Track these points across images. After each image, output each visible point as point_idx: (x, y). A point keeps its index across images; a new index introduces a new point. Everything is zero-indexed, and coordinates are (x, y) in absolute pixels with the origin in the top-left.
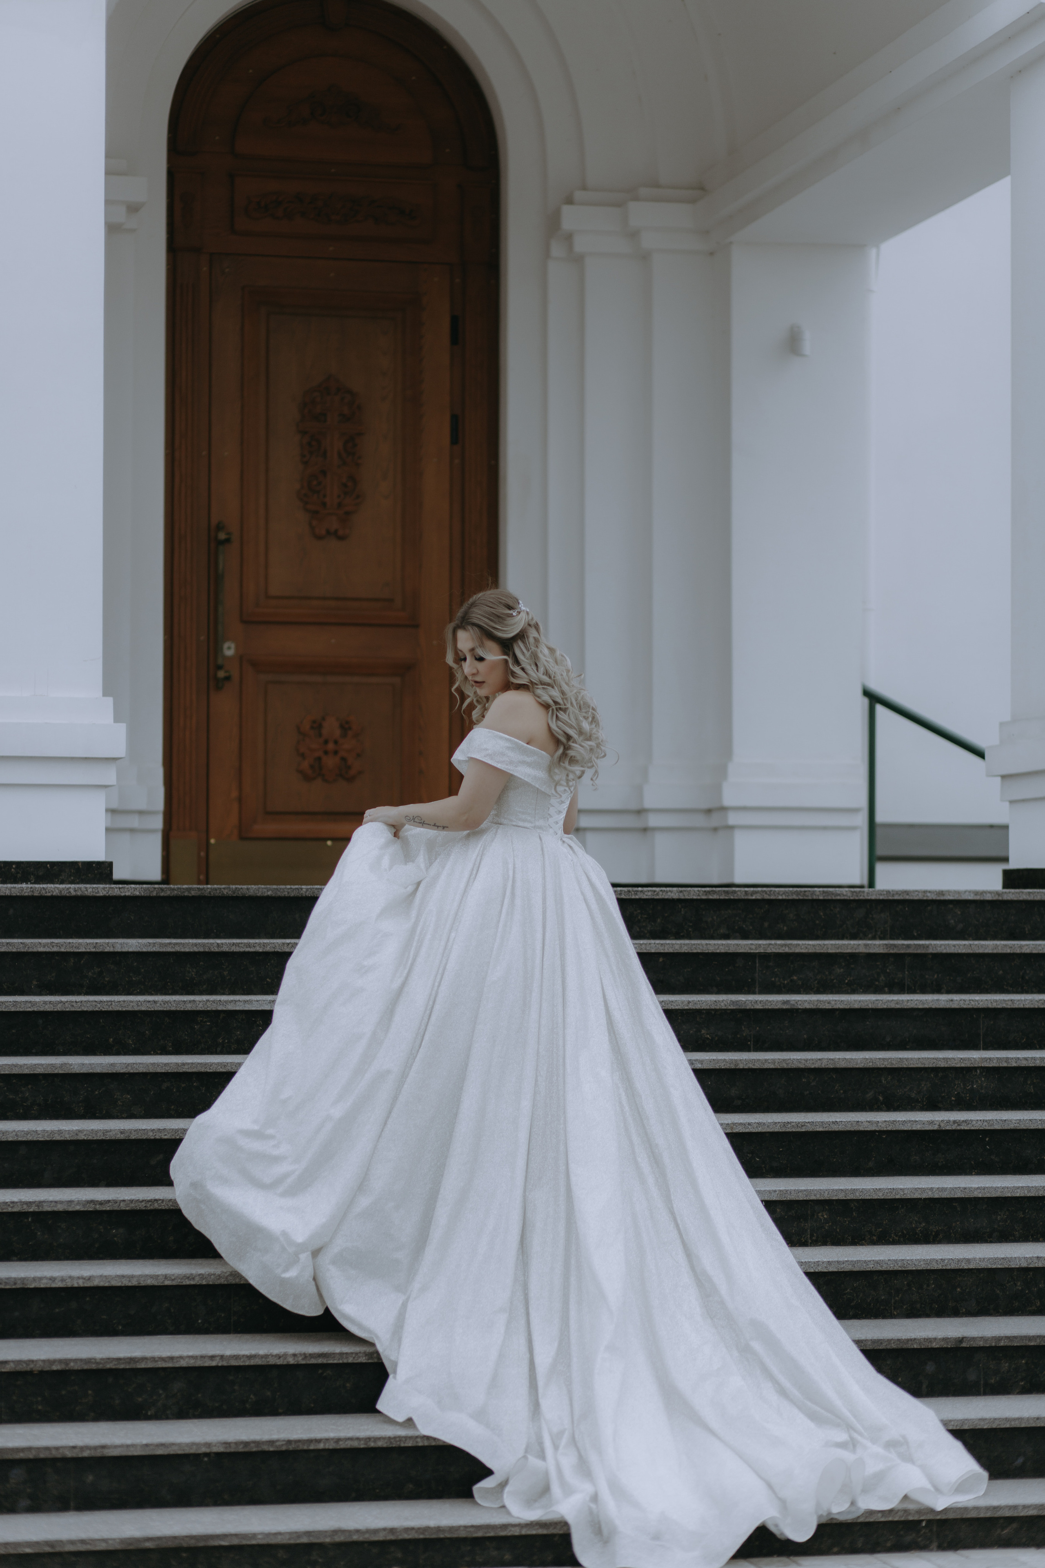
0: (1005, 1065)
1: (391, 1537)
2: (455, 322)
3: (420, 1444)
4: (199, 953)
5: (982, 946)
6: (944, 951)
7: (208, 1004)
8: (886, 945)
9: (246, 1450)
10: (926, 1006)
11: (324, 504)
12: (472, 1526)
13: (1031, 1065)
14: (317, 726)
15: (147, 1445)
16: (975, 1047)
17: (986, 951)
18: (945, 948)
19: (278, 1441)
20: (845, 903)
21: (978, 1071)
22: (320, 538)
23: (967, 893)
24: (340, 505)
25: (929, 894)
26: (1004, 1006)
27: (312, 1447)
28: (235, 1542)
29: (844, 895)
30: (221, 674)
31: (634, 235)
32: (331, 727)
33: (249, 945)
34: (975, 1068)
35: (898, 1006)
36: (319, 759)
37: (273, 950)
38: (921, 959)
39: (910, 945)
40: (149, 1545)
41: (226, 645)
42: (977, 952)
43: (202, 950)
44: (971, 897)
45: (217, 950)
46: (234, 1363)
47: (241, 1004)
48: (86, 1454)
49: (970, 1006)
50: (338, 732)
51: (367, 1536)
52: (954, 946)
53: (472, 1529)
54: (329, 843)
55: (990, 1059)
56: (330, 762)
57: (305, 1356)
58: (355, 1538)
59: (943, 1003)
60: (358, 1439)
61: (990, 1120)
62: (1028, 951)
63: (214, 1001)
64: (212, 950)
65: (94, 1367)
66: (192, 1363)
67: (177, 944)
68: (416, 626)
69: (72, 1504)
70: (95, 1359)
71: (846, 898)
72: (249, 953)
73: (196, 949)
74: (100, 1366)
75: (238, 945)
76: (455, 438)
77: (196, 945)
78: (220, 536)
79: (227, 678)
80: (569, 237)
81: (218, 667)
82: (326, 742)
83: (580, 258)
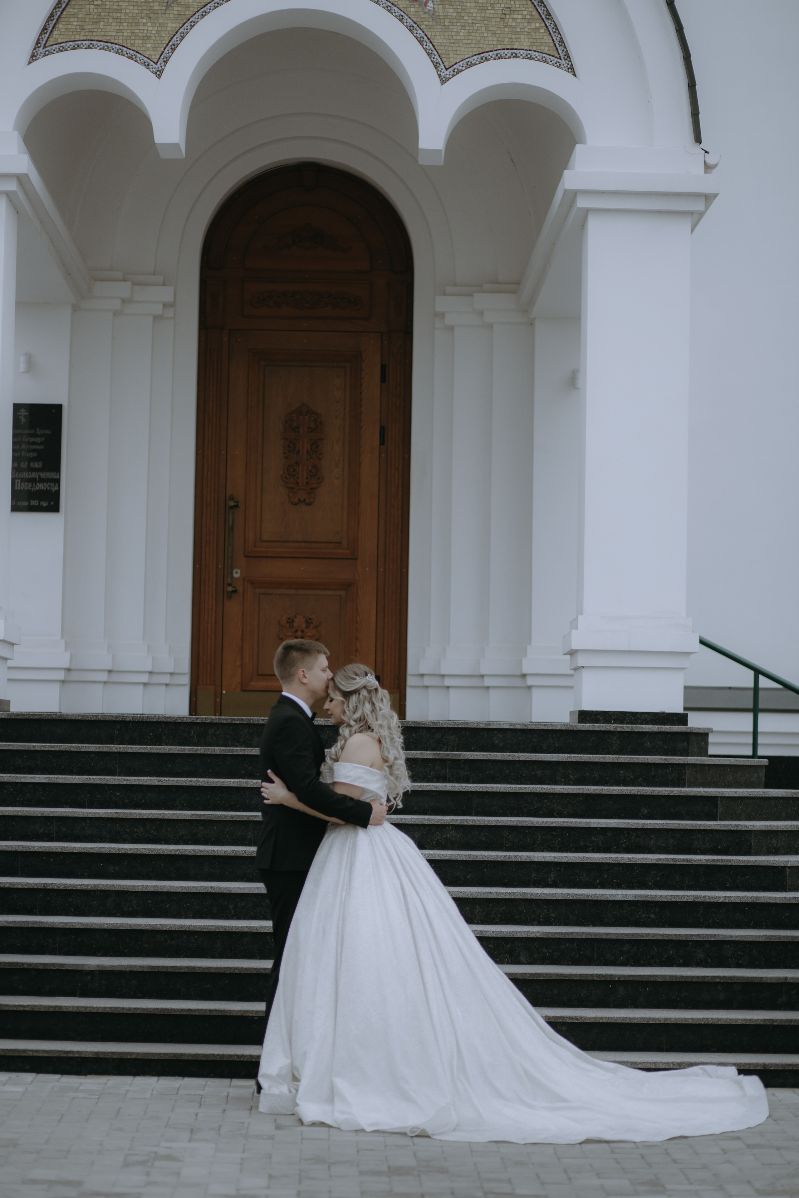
0: (466, 824)
2: (383, 369)
3: (4, 1009)
4: (22, 750)
5: (494, 755)
6: (470, 758)
7: (10, 778)
8: (434, 753)
10: (438, 789)
11: (297, 483)
12: (7, 1050)
13: (482, 824)
14: (290, 621)
17: (497, 759)
18: (471, 756)
20: (429, 729)
21: (451, 827)
22: (295, 504)
23: (505, 724)
24: (307, 483)
25: (480, 725)
26: (487, 790)
29: (427, 725)
30: (230, 589)
31: (481, 313)
32: (300, 622)
33: (51, 747)
34: (449, 825)
35: (421, 789)
37: (65, 750)
38: (457, 762)
39: (449, 754)
41: (234, 571)
42: (491, 759)
43: (24, 749)
44: (508, 727)
45: (32, 749)
47: (29, 779)
49: (466, 790)
50: (304, 625)
52: (477, 755)
53: (6, 1051)
55: (456, 820)
59: (449, 788)
61: (433, 854)
62: (523, 759)
63: (13, 777)
64: (30, 749)
67: (10, 745)
68: (356, 559)
71: (428, 726)
72: (51, 751)
73: (20, 748)
75: (44, 746)
76: (382, 442)
77: (21, 746)
78: (232, 504)
79: (235, 591)
80: (442, 315)
81: (229, 585)
82: (296, 631)
83: (451, 329)
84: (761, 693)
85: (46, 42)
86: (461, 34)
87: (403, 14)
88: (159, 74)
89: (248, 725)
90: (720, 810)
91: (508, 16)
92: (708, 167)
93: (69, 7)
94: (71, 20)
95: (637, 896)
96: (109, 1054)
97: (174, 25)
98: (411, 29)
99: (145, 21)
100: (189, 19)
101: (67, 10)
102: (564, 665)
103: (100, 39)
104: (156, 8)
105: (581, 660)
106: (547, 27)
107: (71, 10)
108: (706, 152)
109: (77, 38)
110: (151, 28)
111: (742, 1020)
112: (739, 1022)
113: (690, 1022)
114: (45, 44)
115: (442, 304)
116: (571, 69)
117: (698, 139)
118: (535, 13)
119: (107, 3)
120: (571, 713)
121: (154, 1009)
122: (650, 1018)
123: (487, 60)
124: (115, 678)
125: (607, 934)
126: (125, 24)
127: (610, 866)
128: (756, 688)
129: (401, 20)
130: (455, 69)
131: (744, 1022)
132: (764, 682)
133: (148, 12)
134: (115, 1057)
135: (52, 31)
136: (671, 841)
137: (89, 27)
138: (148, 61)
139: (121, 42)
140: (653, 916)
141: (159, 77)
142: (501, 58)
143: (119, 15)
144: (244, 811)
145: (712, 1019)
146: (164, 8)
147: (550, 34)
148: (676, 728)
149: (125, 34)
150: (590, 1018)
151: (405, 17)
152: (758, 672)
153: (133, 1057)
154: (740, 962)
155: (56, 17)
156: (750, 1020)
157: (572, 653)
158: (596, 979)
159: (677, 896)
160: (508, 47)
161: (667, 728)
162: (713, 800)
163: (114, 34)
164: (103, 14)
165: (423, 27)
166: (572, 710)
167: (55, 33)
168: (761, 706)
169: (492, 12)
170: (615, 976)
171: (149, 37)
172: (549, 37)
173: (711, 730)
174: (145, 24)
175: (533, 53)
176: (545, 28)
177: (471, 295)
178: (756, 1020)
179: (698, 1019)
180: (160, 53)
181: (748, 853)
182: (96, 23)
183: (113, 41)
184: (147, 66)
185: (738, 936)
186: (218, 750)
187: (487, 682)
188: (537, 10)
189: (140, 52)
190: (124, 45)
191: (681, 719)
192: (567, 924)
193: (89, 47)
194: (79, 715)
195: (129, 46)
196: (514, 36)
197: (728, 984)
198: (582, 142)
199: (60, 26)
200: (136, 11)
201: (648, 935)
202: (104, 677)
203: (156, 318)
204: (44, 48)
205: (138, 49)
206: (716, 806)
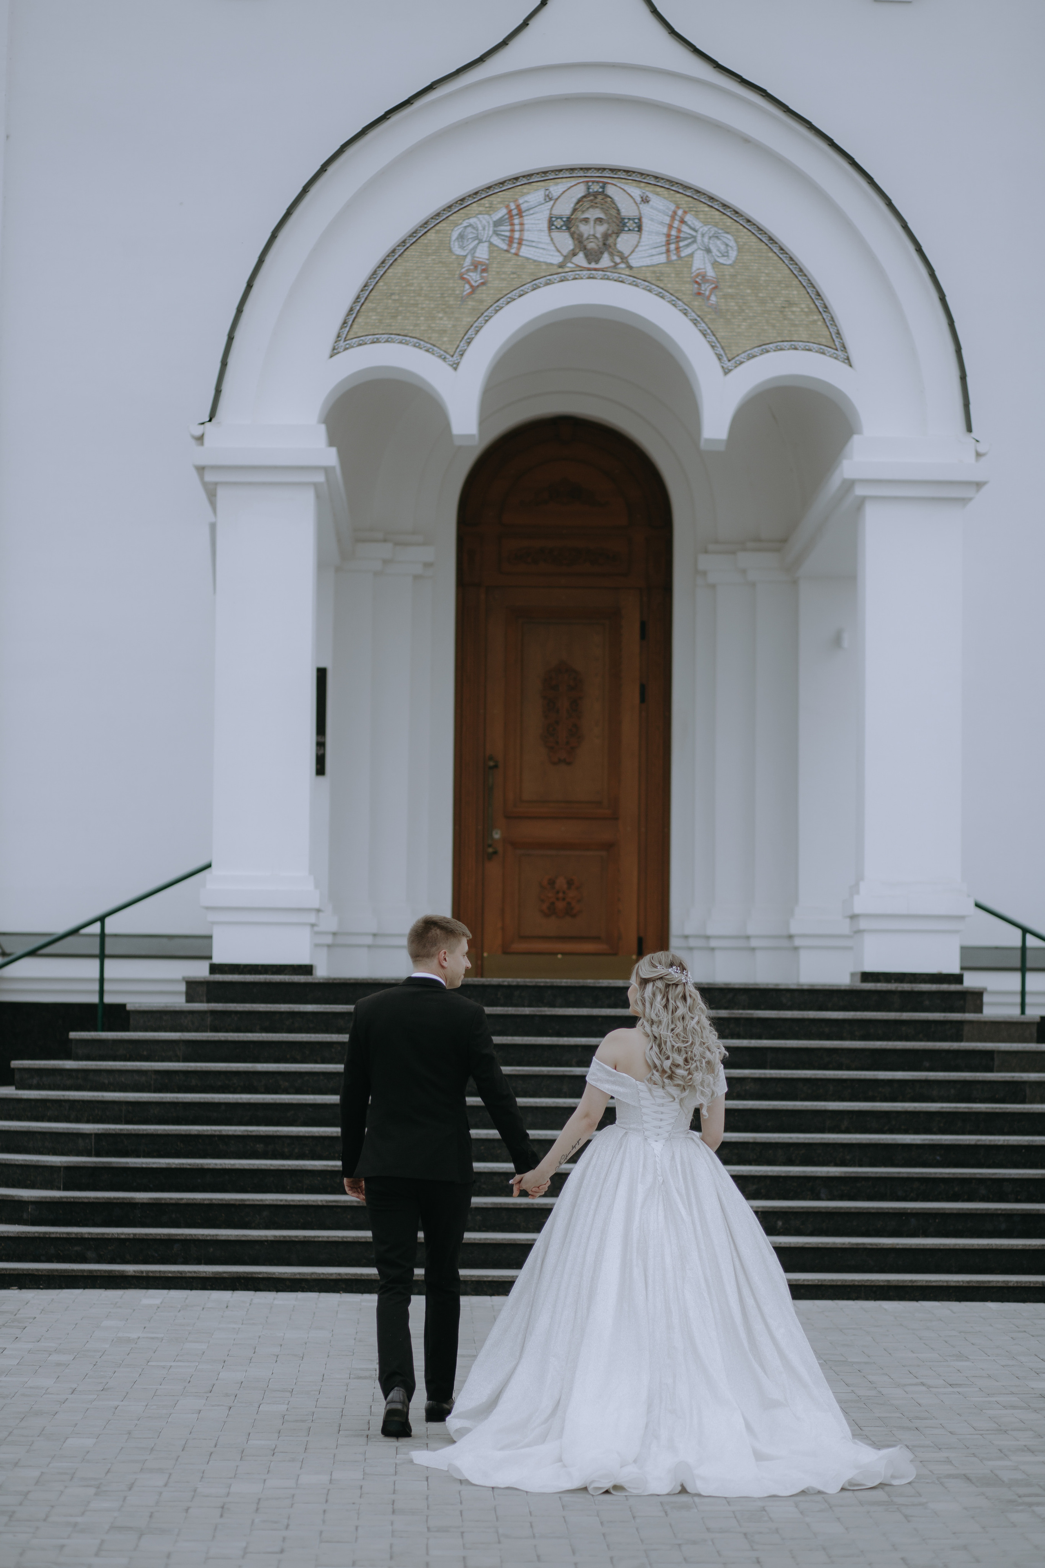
1: (339, 1277)
2: (643, 626)
9: (285, 1239)
10: (735, 1046)
11: (557, 742)
14: (552, 882)
15: (237, 1236)
16: (765, 1068)
19: (300, 1236)
22: (555, 764)
24: (568, 743)
27: (316, 1239)
28: (265, 1276)
30: (490, 850)
31: (744, 571)
32: (561, 882)
36: (553, 903)
38: (750, 1021)
40: (225, 1275)
41: (494, 832)
46: (292, 1203)
48: (209, 1238)
50: (565, 886)
51: (327, 1276)
54: (559, 956)
56: (560, 905)
57: (327, 1201)
58: (322, 1277)
60: (338, 1237)
65: (224, 1202)
66: (271, 1203)
68: (617, 819)
69: (203, 1262)
70: (225, 1199)
74: (228, 1202)
76: (643, 699)
78: (491, 764)
79: (495, 853)
80: (704, 573)
81: (490, 846)
82: (558, 892)
83: (713, 587)
84: (1029, 954)
85: (347, 335)
86: (743, 327)
87: (686, 308)
88: (455, 366)
89: (552, 987)
90: (997, 1063)
91: (787, 309)
92: (978, 455)
93: (367, 301)
94: (370, 314)
95: (924, 1140)
96: (468, 1277)
97: (469, 319)
98: (695, 322)
99: (440, 315)
100: (482, 314)
101: (365, 304)
102: (845, 927)
103: (398, 332)
104: (451, 303)
105: (863, 924)
106: (824, 319)
107: (370, 305)
108: (977, 441)
109: (376, 331)
110: (447, 322)
111: (1023, 1245)
112: (1020, 1247)
113: (976, 1247)
114: (345, 338)
115: (705, 562)
116: (848, 361)
117: (969, 429)
118: (812, 306)
119: (405, 298)
120: (853, 975)
121: (502, 1239)
122: (941, 1244)
123: (768, 351)
124: (380, 941)
125: (899, 1173)
126: (422, 318)
127: (898, 1113)
128: (1024, 948)
129: (685, 314)
130: (737, 361)
131: (1024, 1247)
132: (1031, 941)
133: (444, 307)
134: (473, 1279)
135: (351, 325)
136: (952, 1091)
137: (387, 321)
138: (445, 354)
139: (418, 335)
140: (938, 1158)
141: (455, 369)
142: (781, 349)
143: (416, 309)
144: (556, 1066)
145: (996, 1245)
146: (459, 302)
147: (827, 326)
148: (953, 987)
149: (422, 328)
150: (888, 1244)
151: (690, 310)
152: (1025, 931)
153: (490, 1279)
154: (1019, 1197)
155: (355, 311)
156: (1030, 1245)
157: (853, 917)
158: (891, 1211)
159: (960, 1140)
160: (788, 339)
161: (945, 987)
162: (990, 1053)
163: (411, 328)
164: (400, 309)
165: (706, 320)
166: (852, 970)
167: (355, 326)
168: (1029, 964)
169: (772, 305)
170: (908, 1209)
171: (445, 331)
172: (826, 329)
173: (985, 989)
174: (441, 319)
175: (811, 345)
176: (822, 320)
177: (733, 553)
178: (1035, 1245)
179: (983, 1245)
180: (456, 346)
181: (1023, 1102)
182: (394, 317)
183: (410, 335)
184: (444, 359)
185: (1017, 1174)
186: (527, 1011)
187: (754, 943)
188: (814, 302)
189: (437, 345)
190: (422, 338)
191: (958, 979)
192: (861, 1165)
193: (387, 341)
194: (392, 979)
195: (426, 339)
196: (793, 329)
197: (1009, 1216)
198: (859, 432)
199: (360, 320)
200: (432, 306)
201: (936, 1173)
202: (369, 940)
203: (416, 577)
204: (345, 341)
205: (434, 343)
206: (993, 1059)
